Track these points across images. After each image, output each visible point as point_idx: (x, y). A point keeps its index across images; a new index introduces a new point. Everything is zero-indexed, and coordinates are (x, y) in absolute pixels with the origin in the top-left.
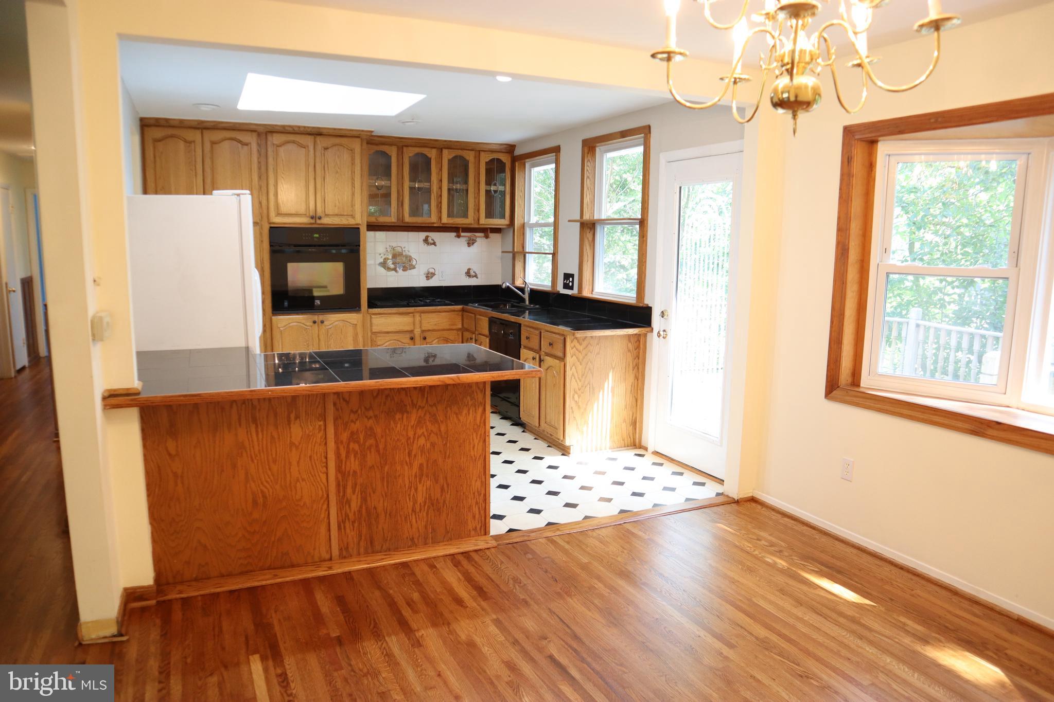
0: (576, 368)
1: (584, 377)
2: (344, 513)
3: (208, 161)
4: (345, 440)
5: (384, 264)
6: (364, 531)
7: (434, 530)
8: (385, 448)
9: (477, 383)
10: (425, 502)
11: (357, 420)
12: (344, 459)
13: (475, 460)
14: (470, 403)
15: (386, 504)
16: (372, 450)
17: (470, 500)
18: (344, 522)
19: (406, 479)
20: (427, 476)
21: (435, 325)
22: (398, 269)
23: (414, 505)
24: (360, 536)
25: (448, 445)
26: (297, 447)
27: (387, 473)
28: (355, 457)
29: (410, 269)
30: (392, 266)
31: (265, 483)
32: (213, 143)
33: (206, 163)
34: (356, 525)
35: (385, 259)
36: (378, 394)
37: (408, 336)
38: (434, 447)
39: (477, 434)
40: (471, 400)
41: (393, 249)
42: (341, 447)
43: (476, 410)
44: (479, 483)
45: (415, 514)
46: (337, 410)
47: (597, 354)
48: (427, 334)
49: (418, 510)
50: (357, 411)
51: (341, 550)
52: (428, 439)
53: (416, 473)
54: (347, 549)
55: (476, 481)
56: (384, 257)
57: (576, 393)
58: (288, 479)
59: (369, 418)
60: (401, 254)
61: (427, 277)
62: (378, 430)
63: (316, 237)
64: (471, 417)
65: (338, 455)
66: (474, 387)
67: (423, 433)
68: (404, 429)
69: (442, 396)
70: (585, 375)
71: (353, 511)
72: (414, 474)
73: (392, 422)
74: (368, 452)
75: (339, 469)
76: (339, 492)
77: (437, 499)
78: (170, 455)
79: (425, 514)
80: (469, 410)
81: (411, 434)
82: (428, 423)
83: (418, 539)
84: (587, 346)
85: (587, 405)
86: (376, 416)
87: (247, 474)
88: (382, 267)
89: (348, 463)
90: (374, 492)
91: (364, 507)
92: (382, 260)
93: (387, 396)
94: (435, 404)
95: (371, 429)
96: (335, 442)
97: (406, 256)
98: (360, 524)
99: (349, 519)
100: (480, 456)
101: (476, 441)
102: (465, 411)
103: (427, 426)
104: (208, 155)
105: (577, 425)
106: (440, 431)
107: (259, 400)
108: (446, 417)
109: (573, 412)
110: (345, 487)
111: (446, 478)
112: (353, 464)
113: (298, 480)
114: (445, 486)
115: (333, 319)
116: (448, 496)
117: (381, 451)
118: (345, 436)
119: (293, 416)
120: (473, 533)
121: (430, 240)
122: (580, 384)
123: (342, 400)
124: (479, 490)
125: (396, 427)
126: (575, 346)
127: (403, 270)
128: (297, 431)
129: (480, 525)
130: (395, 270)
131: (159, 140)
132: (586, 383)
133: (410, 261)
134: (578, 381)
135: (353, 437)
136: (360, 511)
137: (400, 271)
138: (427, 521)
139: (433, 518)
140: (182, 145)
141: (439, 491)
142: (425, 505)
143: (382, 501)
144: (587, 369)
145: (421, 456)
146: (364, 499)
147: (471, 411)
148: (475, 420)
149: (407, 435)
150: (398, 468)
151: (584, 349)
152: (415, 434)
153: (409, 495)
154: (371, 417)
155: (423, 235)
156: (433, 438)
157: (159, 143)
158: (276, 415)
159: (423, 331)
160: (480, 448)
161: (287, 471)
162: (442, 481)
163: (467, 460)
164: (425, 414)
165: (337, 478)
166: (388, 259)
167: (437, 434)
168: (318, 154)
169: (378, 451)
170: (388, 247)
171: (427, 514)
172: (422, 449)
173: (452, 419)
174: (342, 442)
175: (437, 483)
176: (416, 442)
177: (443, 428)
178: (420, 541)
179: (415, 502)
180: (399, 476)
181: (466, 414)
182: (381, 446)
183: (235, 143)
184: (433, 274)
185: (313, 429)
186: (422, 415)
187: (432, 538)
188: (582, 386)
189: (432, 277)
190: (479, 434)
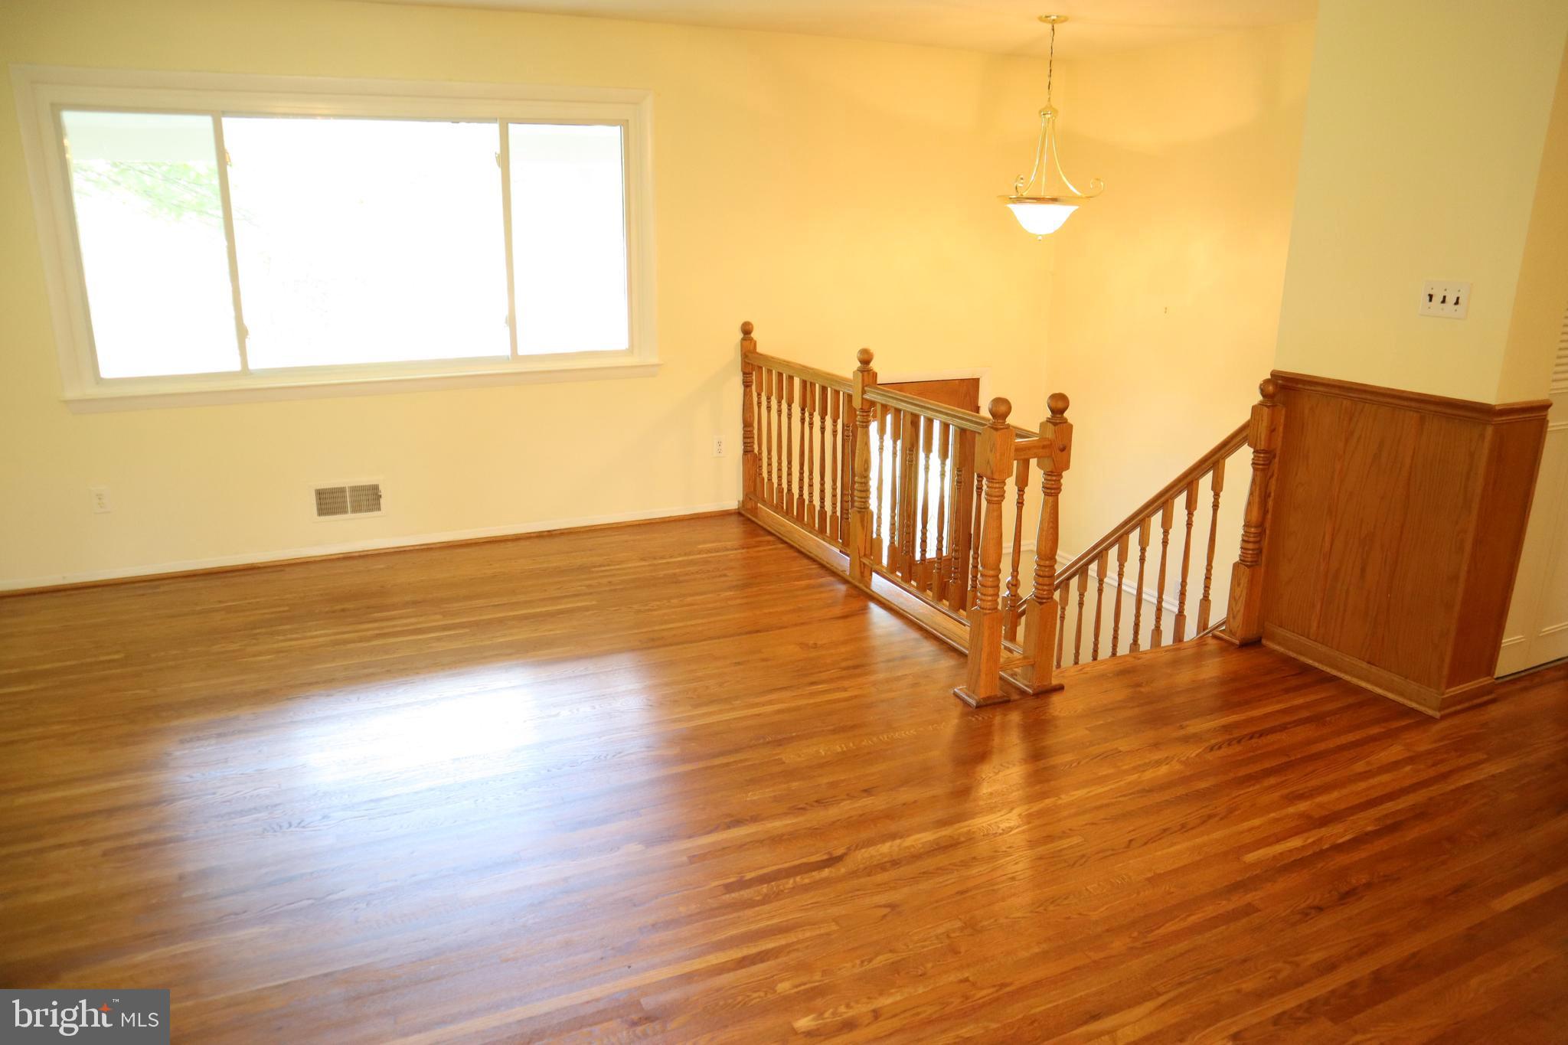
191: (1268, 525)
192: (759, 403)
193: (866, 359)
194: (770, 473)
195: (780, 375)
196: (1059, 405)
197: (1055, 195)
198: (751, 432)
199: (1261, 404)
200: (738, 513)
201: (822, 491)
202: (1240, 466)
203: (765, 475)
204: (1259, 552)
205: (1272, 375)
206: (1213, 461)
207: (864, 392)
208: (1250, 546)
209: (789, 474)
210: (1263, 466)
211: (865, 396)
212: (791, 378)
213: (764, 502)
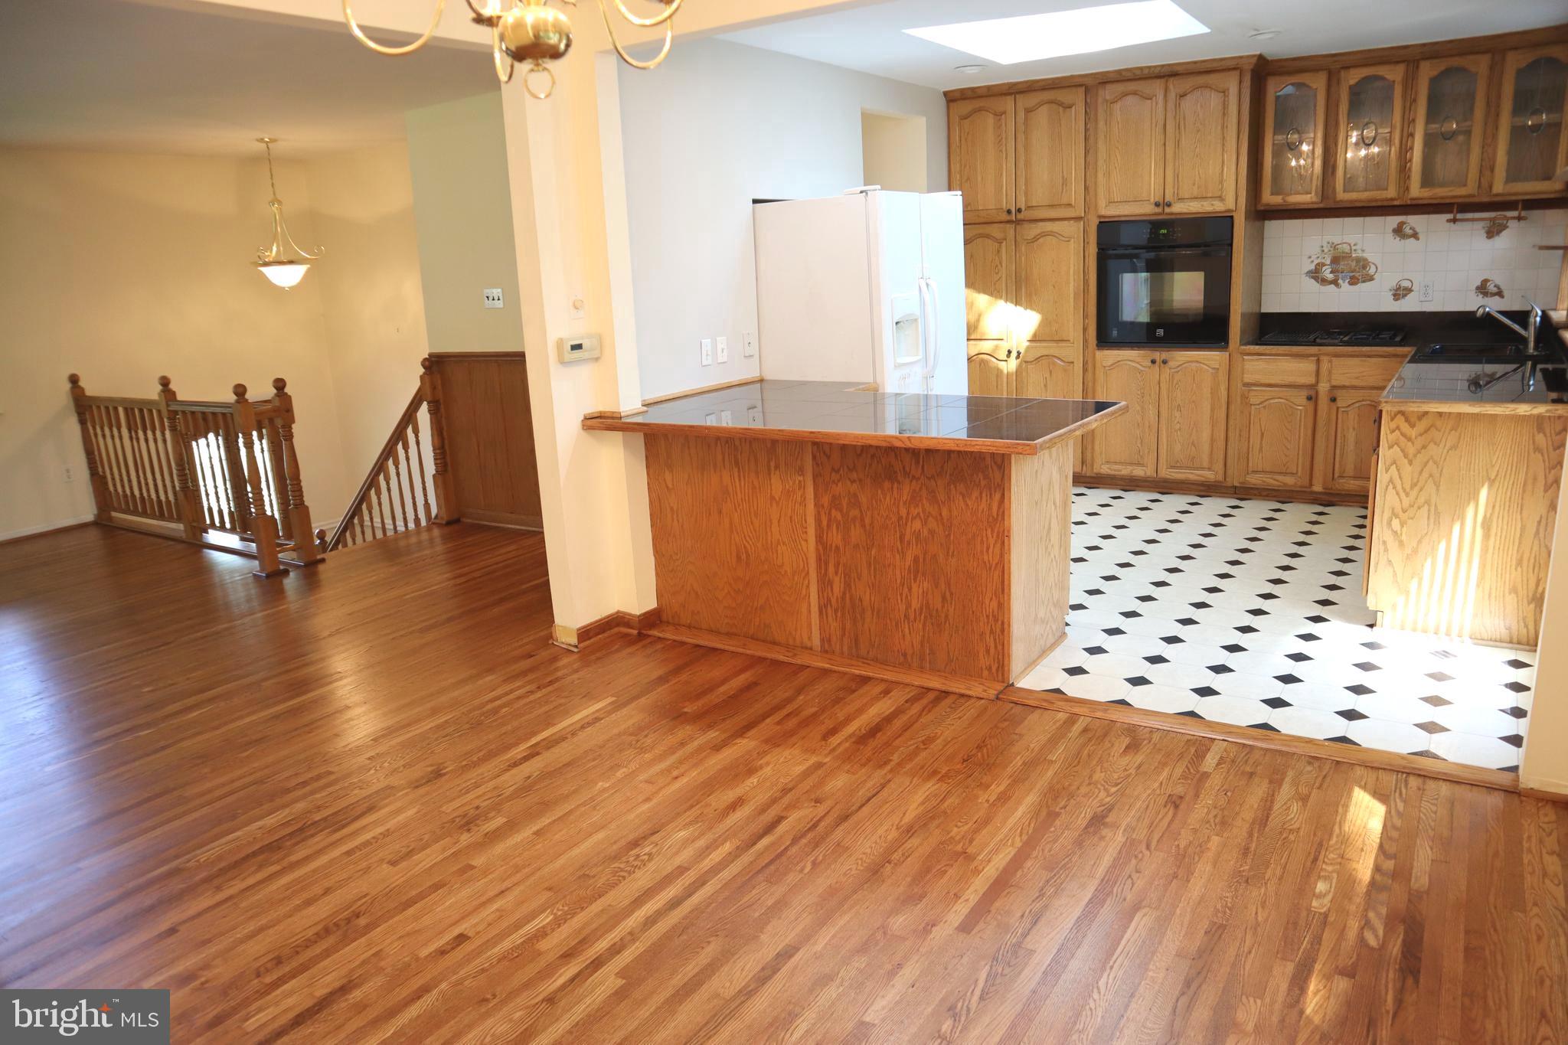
0: (1398, 470)
1: (1416, 489)
2: (825, 595)
3: (1021, 137)
4: (826, 505)
5: (1315, 274)
6: (848, 625)
7: (932, 652)
8: (871, 524)
9: (993, 455)
10: (921, 609)
11: (839, 481)
12: (825, 528)
13: (990, 569)
14: (983, 483)
15: (873, 599)
16: (857, 525)
17: (981, 624)
18: (826, 606)
19: (898, 572)
20: (924, 575)
21: (1357, 378)
22: (1340, 281)
23: (907, 609)
24: (844, 629)
25: (952, 538)
26: (778, 503)
27: (875, 558)
28: (837, 528)
29: (1364, 282)
30: (1330, 277)
31: (748, 538)
32: (1028, 111)
33: (1018, 140)
34: (839, 614)
35: (1318, 264)
36: (862, 451)
37: (1304, 393)
38: (933, 536)
39: (992, 531)
40: (984, 479)
41: (1334, 247)
42: (822, 513)
43: (991, 495)
44: (994, 604)
45: (909, 623)
46: (817, 464)
47: (1451, 449)
48: (1339, 394)
49: (912, 617)
50: (839, 470)
51: (822, 640)
52: (926, 523)
53: (910, 566)
54: (829, 641)
55: (991, 599)
56: (1316, 262)
57: (1397, 516)
58: (769, 538)
59: (853, 481)
60: (1347, 256)
61: (1394, 295)
62: (863, 499)
63: (1164, 234)
64: (984, 505)
65: (818, 520)
66: (988, 459)
67: (918, 514)
68: (894, 504)
69: (942, 467)
70: (1420, 484)
71: (835, 595)
72: (907, 567)
73: (879, 492)
74: (853, 526)
75: (819, 538)
76: (820, 568)
77: (937, 610)
78: (667, 487)
79: (921, 626)
80: (981, 493)
81: (903, 512)
82: (925, 502)
83: (912, 658)
84: (1426, 431)
85: (1420, 542)
86: (860, 480)
87: (731, 524)
88: (1313, 277)
89: (830, 535)
90: (859, 579)
91: (848, 595)
92: (1312, 267)
93: (873, 456)
94: (933, 477)
95: (855, 495)
96: (815, 505)
97: (1358, 260)
98: (843, 615)
99: (831, 606)
100: (997, 564)
101: (992, 541)
102: (976, 494)
103: (923, 505)
104: (1021, 128)
105: (1395, 574)
106: (941, 514)
107: (740, 439)
108: (949, 498)
109: (1386, 550)
110: (826, 564)
111: (949, 585)
112: (835, 537)
113: (778, 543)
114: (948, 594)
115: (1180, 359)
116: (951, 610)
117: (868, 527)
118: (826, 500)
119: (772, 464)
120: (985, 673)
121: (1408, 231)
122: (1406, 501)
123: (822, 454)
124: (996, 613)
125: (885, 499)
126: (1398, 428)
127: (1351, 284)
128: (777, 485)
129: (996, 665)
130: (1335, 282)
131: (965, 118)
132: (1421, 500)
133: (1364, 267)
134: (1402, 495)
135: (835, 502)
136: (843, 598)
137: (1345, 285)
138: (924, 636)
139: (931, 635)
140: (990, 120)
141: (940, 600)
142: (921, 614)
143: (868, 593)
144: (1425, 475)
145: (917, 545)
146: (848, 585)
147: (984, 495)
148: (990, 508)
149: (898, 513)
150: (888, 555)
151: (1421, 435)
152: (908, 514)
153: (901, 594)
154: (854, 481)
155: (1393, 221)
156: (932, 524)
157: (966, 121)
158: (756, 461)
159: (1334, 387)
160: (997, 551)
161: (768, 530)
162: (943, 587)
163: (978, 566)
164: (921, 489)
165: (817, 550)
166: (1324, 265)
167: (937, 520)
168: (1171, 105)
169: (863, 526)
170: (1325, 244)
171: (924, 625)
172: (917, 535)
173: (957, 502)
174: (823, 506)
175: (937, 587)
176: (909, 524)
177: (945, 513)
178: (915, 660)
179: (909, 606)
180: (889, 566)
181: (977, 498)
182: (867, 521)
183: (1055, 106)
184: (1409, 290)
185: (793, 484)
186: (917, 489)
187: (930, 662)
188: (1411, 506)
189: (1405, 296)
190: (996, 531)
191: (447, 447)
192: (96, 435)
193: (165, 382)
194: (115, 485)
195: (107, 408)
196: (280, 385)
197: (290, 258)
198: (94, 458)
199: (424, 374)
200: (95, 524)
201: (156, 485)
202: (423, 415)
203: (111, 488)
204: (445, 465)
205: (429, 355)
206: (409, 417)
207: (168, 405)
208: (438, 462)
209: (130, 481)
210: (434, 412)
211: (170, 409)
212: (116, 409)
213: (115, 510)
